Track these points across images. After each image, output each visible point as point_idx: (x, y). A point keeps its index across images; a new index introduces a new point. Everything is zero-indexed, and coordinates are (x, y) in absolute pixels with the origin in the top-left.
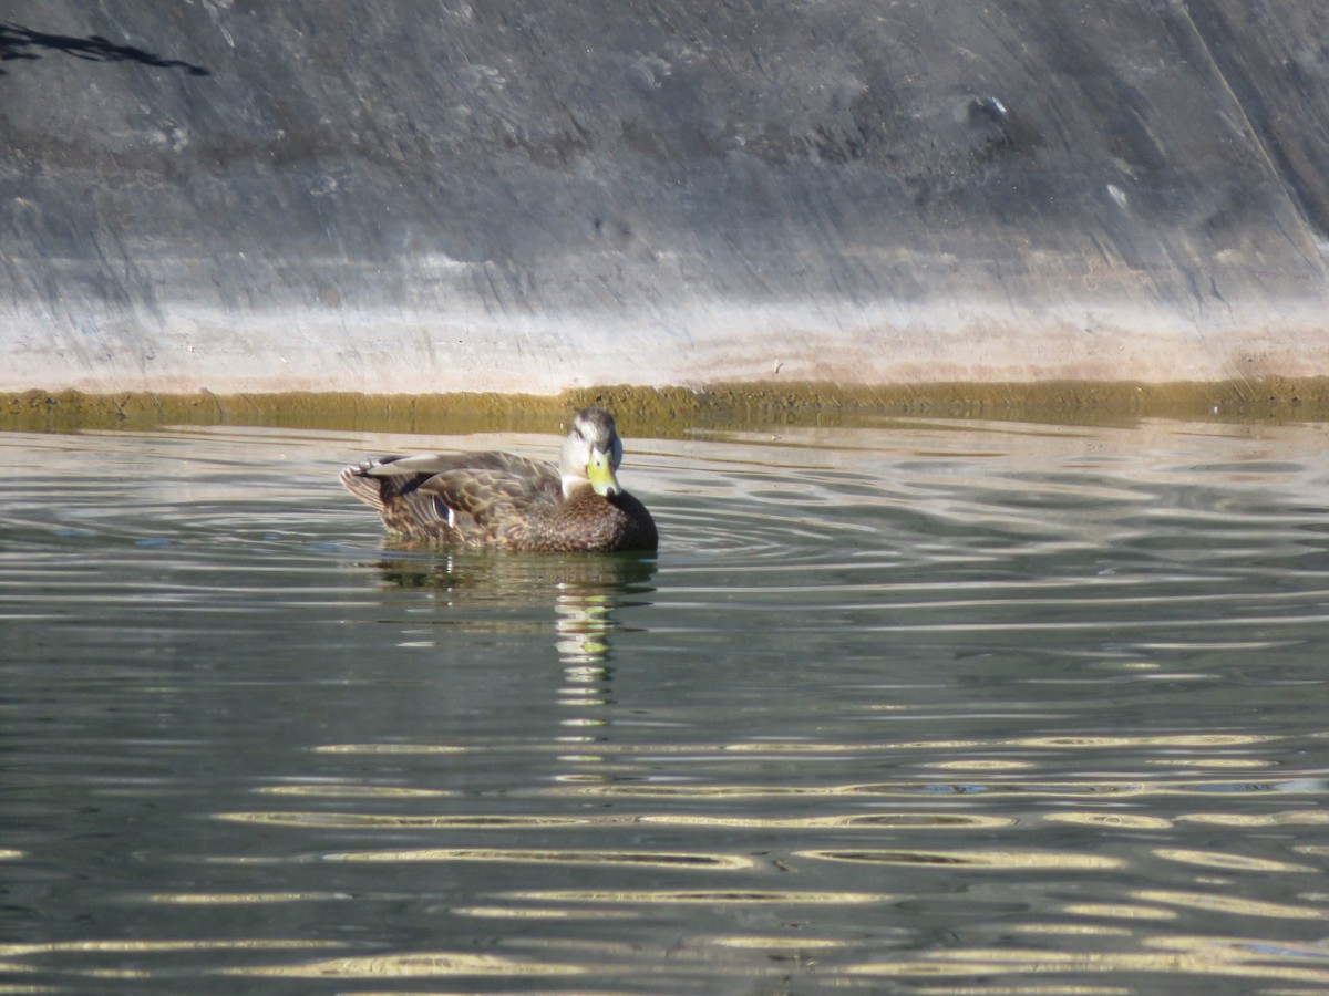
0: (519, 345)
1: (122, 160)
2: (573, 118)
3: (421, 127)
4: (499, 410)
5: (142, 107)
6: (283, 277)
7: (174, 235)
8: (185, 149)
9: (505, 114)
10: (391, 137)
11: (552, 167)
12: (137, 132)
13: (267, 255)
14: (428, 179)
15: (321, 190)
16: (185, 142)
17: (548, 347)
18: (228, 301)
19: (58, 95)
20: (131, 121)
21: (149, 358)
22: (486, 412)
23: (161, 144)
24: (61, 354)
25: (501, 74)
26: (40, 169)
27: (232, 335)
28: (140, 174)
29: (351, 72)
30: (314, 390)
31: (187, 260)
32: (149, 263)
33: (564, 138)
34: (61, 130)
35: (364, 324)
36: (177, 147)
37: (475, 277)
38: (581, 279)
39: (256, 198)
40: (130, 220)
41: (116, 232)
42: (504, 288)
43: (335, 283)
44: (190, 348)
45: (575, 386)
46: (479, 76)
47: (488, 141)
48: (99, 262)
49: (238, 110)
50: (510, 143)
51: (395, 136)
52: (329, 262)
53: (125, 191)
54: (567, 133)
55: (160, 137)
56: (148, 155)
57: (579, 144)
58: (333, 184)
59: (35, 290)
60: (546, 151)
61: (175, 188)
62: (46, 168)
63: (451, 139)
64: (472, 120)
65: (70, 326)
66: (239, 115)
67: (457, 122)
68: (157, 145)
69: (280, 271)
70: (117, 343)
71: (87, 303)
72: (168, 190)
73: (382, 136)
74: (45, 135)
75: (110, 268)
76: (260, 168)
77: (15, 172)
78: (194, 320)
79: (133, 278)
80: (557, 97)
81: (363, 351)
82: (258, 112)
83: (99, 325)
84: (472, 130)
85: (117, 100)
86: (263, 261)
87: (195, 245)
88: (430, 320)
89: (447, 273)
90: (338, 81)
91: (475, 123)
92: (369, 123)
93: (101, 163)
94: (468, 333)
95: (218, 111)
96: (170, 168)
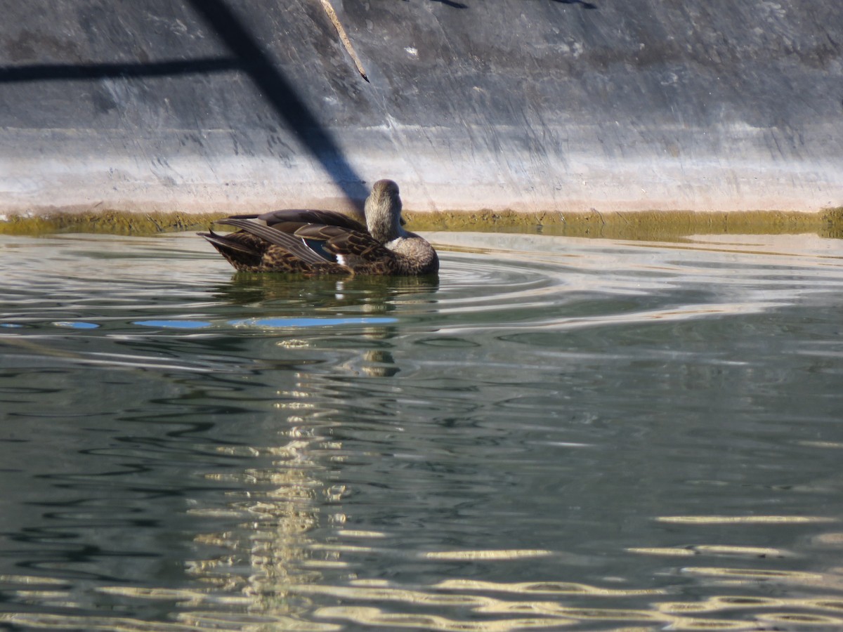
0: (793, 180)
1: (541, 62)
2: (828, 36)
3: (732, 41)
4: (780, 222)
5: (554, 29)
6: (643, 136)
7: (574, 110)
8: (581, 56)
9: (785, 33)
10: (713, 48)
11: (815, 67)
12: (551, 45)
13: (633, 123)
14: (736, 75)
15: (668, 82)
16: (581, 51)
17: (812, 181)
18: (608, 152)
19: (501, 22)
20: (547, 38)
21: (557, 189)
22: (772, 223)
23: (566, 52)
24: (501, 186)
25: (783, 8)
26: (490, 68)
27: (611, 175)
28: (552, 71)
29: (687, 7)
30: (663, 209)
31: (582, 126)
32: (558, 128)
33: (822, 48)
34: (503, 43)
35: (695, 167)
36: (576, 55)
37: (765, 137)
38: (833, 138)
39: (626, 87)
40: (546, 100)
41: (538, 108)
42: (784, 144)
43: (676, 141)
44: (584, 183)
45: (829, 207)
46: (768, 9)
47: (774, 50)
48: (526, 127)
49: (615, 31)
50: (788, 52)
51: (715, 47)
52: (672, 127)
53: (543, 82)
54: (824, 45)
55: (565, 48)
56: (558, 60)
57: (832, 52)
58: (675, 78)
59: (485, 146)
60: (811, 57)
61: (574, 80)
62: (493, 67)
63: (750, 49)
64: (764, 37)
65: (508, 168)
66: (615, 34)
67: (755, 38)
68: (563, 53)
69: (641, 133)
70: (538, 180)
71: (518, 153)
72: (570, 81)
73: (706, 47)
74: (492, 47)
75: (533, 131)
76: (629, 67)
77: (473, 70)
78: (586, 164)
79: (548, 138)
80: (818, 22)
81: (695, 185)
82: (628, 32)
83: (526, 168)
84: (764, 43)
85: (538, 25)
86: (631, 127)
87: (587, 117)
88: (738, 165)
89: (748, 135)
90: (679, 12)
91: (766, 39)
92: (698, 38)
93: (528, 65)
94: (761, 172)
95: (602, 31)
96: (571, 68)
